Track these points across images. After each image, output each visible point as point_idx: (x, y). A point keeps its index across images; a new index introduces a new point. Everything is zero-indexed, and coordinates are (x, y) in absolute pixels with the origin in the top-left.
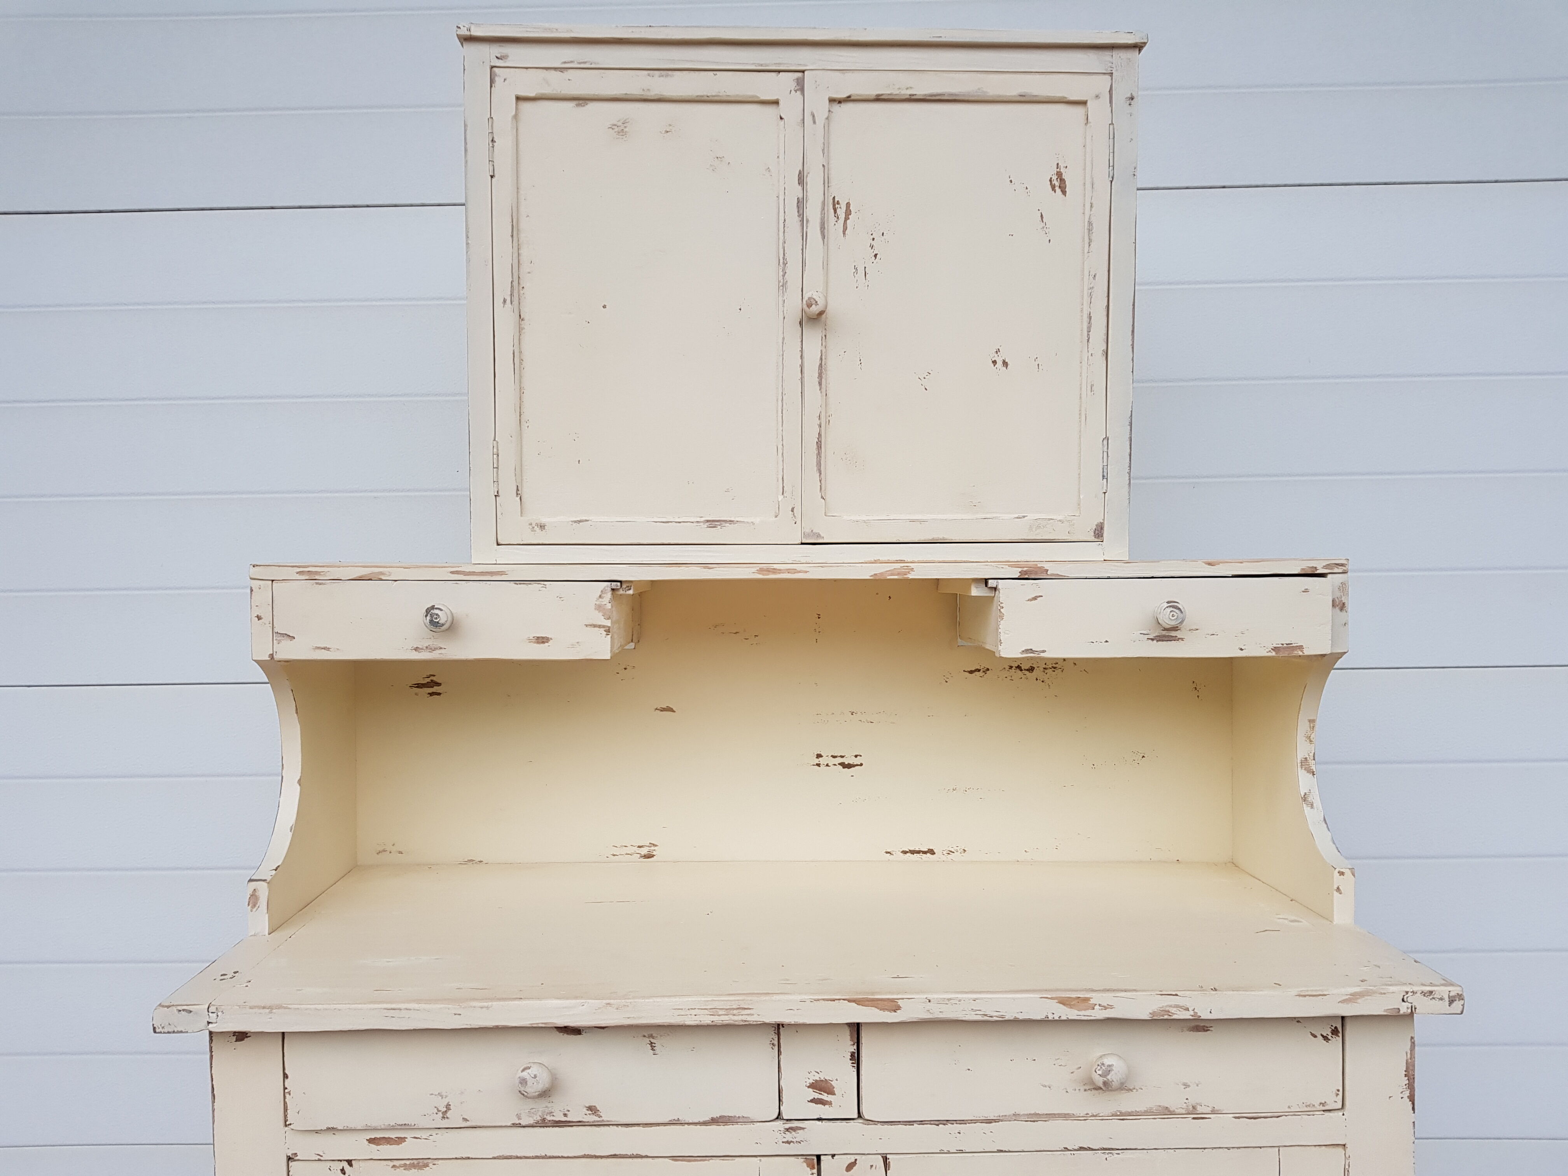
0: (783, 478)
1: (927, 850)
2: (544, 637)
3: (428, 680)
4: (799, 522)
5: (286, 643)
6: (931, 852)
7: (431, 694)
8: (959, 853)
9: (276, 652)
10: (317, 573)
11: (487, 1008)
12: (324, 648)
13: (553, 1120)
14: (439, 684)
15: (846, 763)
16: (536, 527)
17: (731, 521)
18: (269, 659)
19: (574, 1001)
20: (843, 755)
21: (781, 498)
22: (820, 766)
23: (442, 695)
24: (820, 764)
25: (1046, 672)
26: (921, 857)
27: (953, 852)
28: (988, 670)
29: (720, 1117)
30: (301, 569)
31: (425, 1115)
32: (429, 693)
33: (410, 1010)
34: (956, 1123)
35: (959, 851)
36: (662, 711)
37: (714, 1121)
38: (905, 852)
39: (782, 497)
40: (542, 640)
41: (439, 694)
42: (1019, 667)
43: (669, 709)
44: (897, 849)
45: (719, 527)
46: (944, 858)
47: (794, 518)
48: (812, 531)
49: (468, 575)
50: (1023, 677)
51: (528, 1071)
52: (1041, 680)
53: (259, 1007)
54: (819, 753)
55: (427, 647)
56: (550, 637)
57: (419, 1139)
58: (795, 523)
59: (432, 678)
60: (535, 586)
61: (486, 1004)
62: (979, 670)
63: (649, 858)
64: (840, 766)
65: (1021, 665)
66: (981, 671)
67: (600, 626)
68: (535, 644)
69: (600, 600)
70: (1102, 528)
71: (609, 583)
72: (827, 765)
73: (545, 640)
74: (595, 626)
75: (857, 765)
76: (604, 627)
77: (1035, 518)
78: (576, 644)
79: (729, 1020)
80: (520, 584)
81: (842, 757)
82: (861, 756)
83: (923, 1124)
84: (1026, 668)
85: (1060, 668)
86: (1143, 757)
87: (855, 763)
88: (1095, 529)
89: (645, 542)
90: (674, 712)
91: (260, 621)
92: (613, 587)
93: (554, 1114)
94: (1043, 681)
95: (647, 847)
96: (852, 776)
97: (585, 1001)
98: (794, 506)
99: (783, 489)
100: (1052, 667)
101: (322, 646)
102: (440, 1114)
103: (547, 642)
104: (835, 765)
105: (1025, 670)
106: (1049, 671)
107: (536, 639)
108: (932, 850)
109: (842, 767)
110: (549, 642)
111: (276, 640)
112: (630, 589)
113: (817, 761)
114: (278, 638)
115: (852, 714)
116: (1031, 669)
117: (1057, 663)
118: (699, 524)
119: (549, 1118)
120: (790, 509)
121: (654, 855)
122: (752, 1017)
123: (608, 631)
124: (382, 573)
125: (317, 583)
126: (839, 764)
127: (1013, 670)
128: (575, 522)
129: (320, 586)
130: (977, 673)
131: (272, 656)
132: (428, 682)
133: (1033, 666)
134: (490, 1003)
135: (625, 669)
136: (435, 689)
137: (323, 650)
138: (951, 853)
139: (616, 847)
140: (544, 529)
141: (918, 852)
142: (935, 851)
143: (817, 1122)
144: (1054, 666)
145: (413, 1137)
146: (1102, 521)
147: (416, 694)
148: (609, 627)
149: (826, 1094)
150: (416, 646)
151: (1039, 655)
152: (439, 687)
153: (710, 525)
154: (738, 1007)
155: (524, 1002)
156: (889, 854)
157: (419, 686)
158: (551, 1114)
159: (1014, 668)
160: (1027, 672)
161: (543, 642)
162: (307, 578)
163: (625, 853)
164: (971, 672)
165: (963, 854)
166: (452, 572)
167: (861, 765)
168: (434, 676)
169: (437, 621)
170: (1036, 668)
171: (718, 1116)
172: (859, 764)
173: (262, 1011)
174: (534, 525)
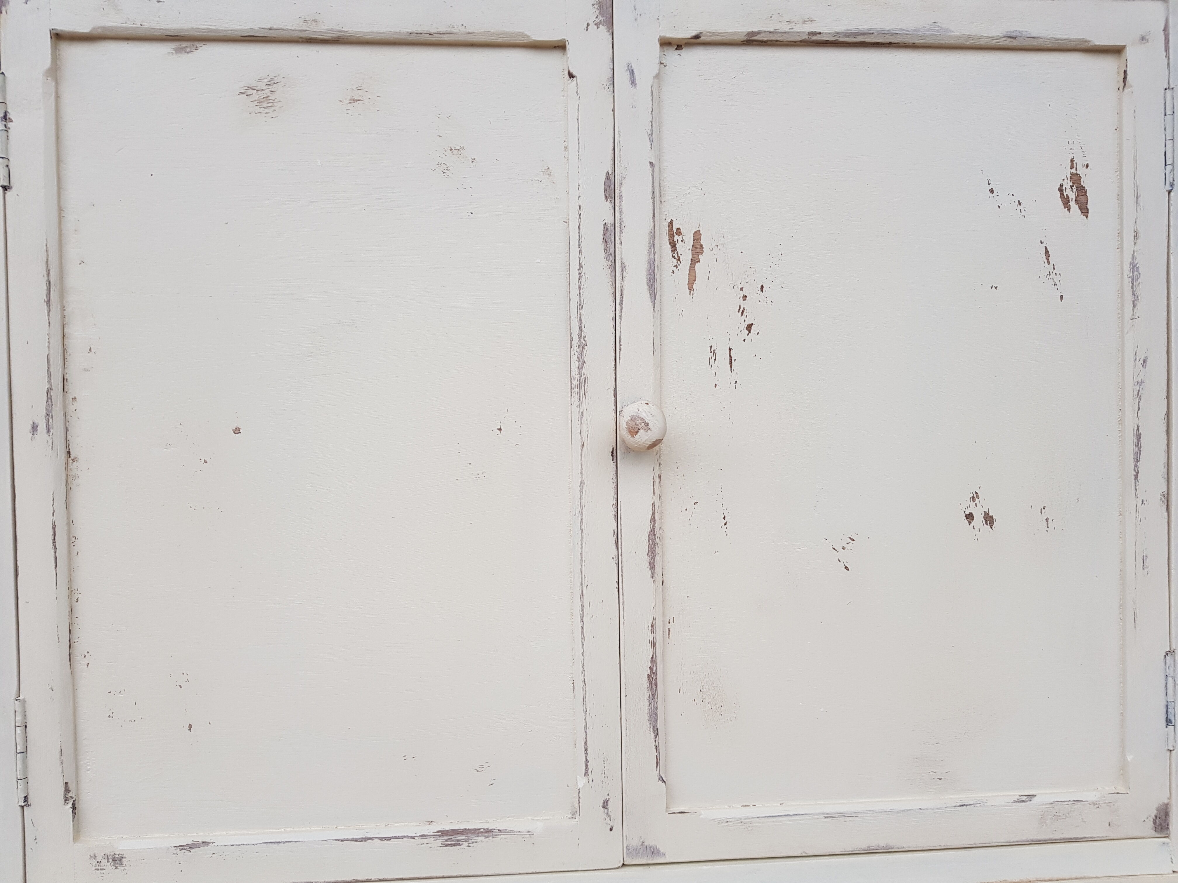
0: (585, 744)
4: (617, 828)
16: (104, 862)
17: (488, 831)
21: (582, 781)
39: (585, 780)
45: (466, 844)
47: (608, 820)
48: (643, 841)
58: (611, 830)
70: (1167, 814)
77: (1051, 801)
88: (1156, 816)
98: (607, 797)
99: (587, 766)
118: (425, 841)
120: (602, 804)
128: (182, 847)
140: (121, 864)
146: (1166, 801)
153: (447, 840)
174: (100, 858)
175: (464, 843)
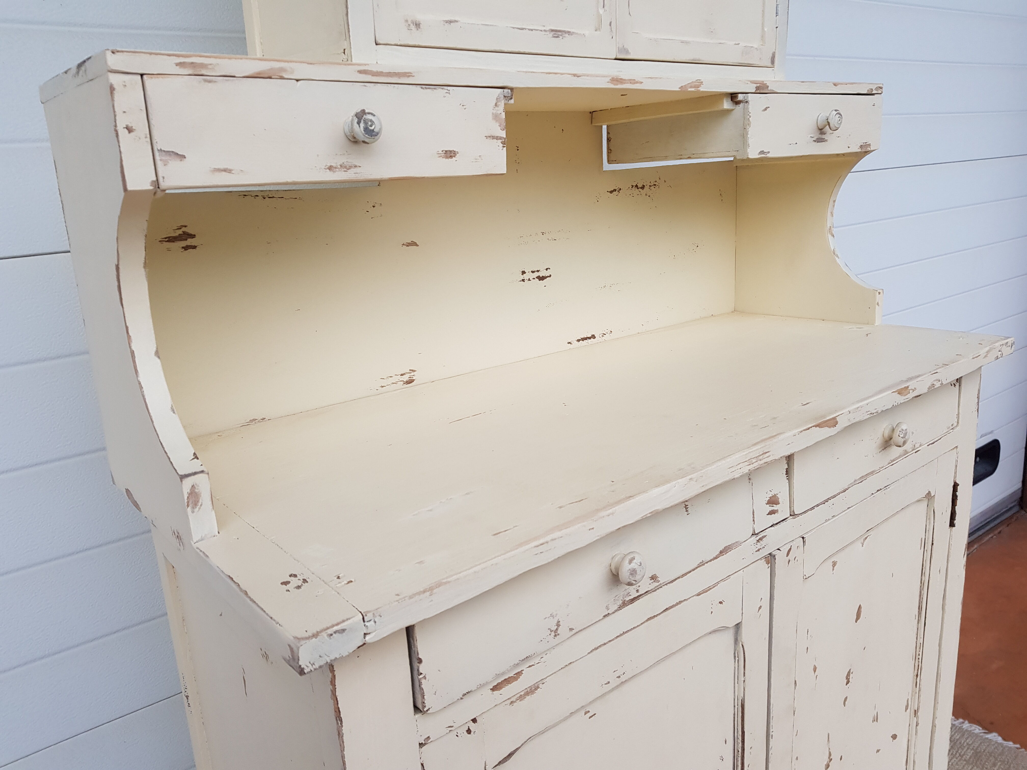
1: (591, 336)
2: (452, 151)
3: (180, 232)
4: (614, 37)
5: (174, 164)
6: (593, 337)
7: (186, 248)
8: (608, 334)
9: (163, 178)
10: (203, 66)
11: (613, 514)
12: (225, 170)
13: (630, 600)
14: (193, 236)
15: (541, 276)
16: (412, 25)
17: (569, 32)
18: (151, 188)
19: (669, 485)
20: (539, 270)
22: (524, 282)
23: (197, 248)
24: (524, 279)
25: (651, 189)
26: (588, 342)
27: (605, 334)
28: (620, 189)
29: (724, 548)
30: (182, 60)
31: (541, 641)
32: (183, 248)
33: (555, 539)
34: (832, 498)
35: (608, 333)
36: (407, 246)
37: (722, 553)
38: (578, 341)
39: (603, 10)
40: (450, 154)
41: (194, 247)
42: (636, 186)
43: (414, 244)
44: (573, 339)
45: (561, 37)
46: (600, 340)
47: (611, 32)
48: (623, 46)
49: (376, 76)
50: (639, 193)
51: (635, 561)
52: (649, 195)
53: (419, 593)
54: (523, 270)
55: (341, 166)
56: (456, 151)
57: (533, 666)
58: (612, 38)
59: (184, 229)
60: (440, 91)
61: (610, 511)
62: (615, 190)
63: (410, 383)
64: (537, 279)
65: (638, 185)
66: (617, 191)
67: (497, 138)
68: (444, 159)
69: (496, 108)
70: (774, 57)
71: (502, 90)
72: (529, 280)
73: (452, 154)
74: (493, 137)
75: (548, 277)
76: (501, 138)
77: (744, 46)
78: (478, 158)
79: (758, 465)
80: (426, 88)
81: (538, 271)
82: (550, 269)
83: (818, 506)
84: (641, 186)
85: (658, 185)
86: (698, 246)
87: (546, 276)
88: (772, 57)
89: (506, 50)
90: (418, 246)
91: (132, 134)
92: (506, 95)
93: (630, 594)
94: (649, 196)
95: (408, 374)
96: (545, 286)
97: (676, 482)
98: (611, 21)
99: (604, 2)
100: (654, 184)
101: (222, 167)
102: (553, 634)
103: (454, 157)
104: (534, 279)
105: (640, 188)
106: (652, 188)
107: (445, 154)
108: (594, 335)
109: (538, 280)
110: (456, 156)
111: (161, 160)
112: (511, 98)
113: (522, 277)
114: (163, 158)
115: (543, 235)
116: (643, 187)
117: (656, 181)
119: (627, 599)
120: (609, 24)
121: (414, 380)
122: (770, 458)
123: (503, 143)
124: (282, 70)
125: (206, 81)
126: (537, 278)
127: (634, 189)
128: (447, 22)
129: (210, 84)
130: (614, 192)
131: (156, 183)
132: (179, 234)
133: (644, 184)
134: (614, 509)
135: (374, 206)
136: (190, 242)
137: (224, 173)
138: (604, 335)
139: (383, 379)
140: (419, 28)
141: (586, 339)
142: (595, 335)
143: (771, 528)
144: (655, 183)
145: (528, 666)
146: (775, 51)
147: (169, 250)
148: (505, 139)
149: (775, 506)
150: (329, 165)
151: (767, 156)
152: (194, 239)
154: (763, 452)
155: (637, 498)
156: (570, 344)
157: (171, 240)
158: (629, 595)
159: (634, 187)
160: (640, 190)
161: (451, 157)
162: (190, 72)
163: (391, 383)
164: (611, 192)
165: (610, 335)
166: (360, 72)
167: (550, 276)
168: (186, 226)
169: (372, 128)
170: (646, 186)
171: (723, 548)
172: (549, 275)
173: (422, 596)
174: (409, 23)
175: (560, 36)
